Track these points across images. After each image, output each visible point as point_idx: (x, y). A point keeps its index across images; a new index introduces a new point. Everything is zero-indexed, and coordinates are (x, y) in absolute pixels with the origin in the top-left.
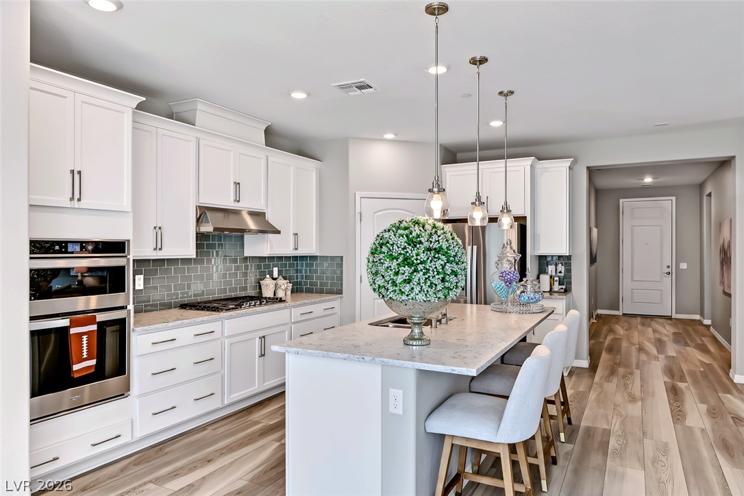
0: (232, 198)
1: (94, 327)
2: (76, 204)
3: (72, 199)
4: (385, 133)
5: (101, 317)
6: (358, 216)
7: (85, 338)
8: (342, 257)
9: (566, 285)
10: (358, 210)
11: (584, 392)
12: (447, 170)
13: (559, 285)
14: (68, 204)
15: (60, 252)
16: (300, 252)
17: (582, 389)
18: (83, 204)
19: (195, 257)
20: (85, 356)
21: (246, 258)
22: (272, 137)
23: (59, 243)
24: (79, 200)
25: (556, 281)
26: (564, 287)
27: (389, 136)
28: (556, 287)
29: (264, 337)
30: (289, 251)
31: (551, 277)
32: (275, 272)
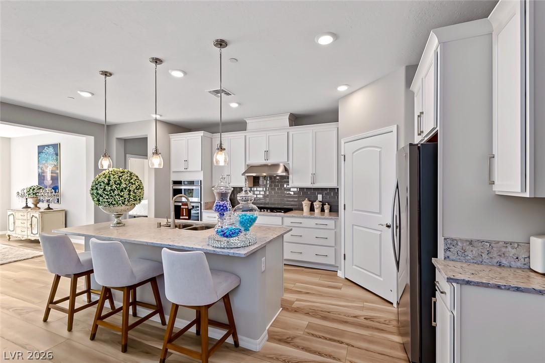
10: (342, 154)
32: (320, 197)
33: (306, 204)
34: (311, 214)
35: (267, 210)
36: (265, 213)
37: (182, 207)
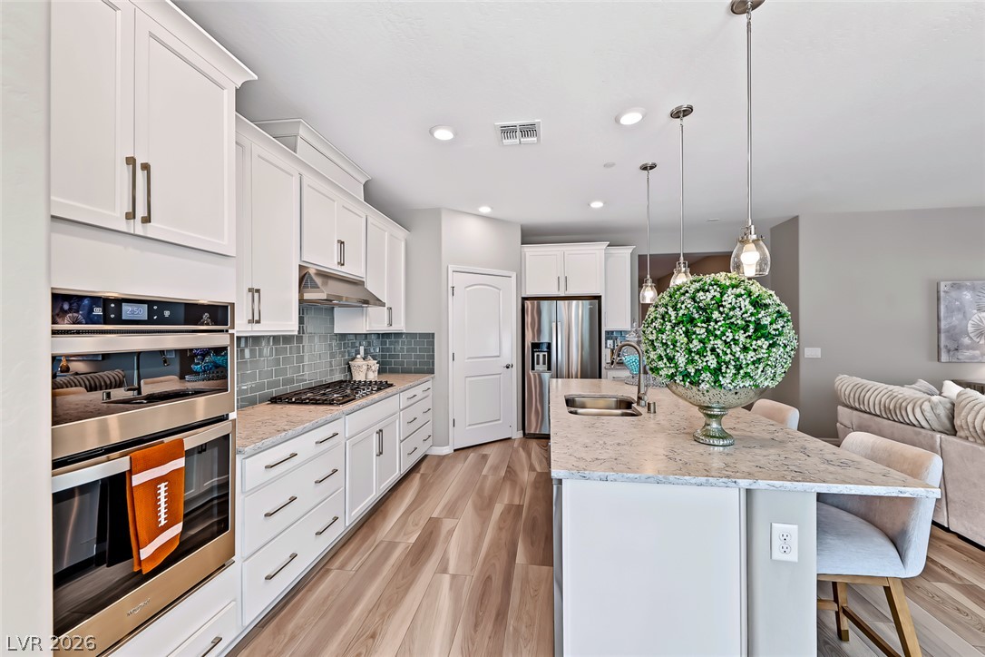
0: (336, 260)
1: (180, 463)
2: (138, 228)
3: (131, 216)
5: (191, 440)
6: (450, 290)
7: (163, 487)
8: (433, 334)
10: (450, 285)
12: (526, 250)
14: (122, 225)
15: (105, 320)
16: (394, 329)
18: (151, 230)
19: (297, 333)
20: (163, 523)
21: (336, 334)
23: (105, 302)
24: (147, 220)
27: (485, 210)
29: (381, 431)
30: (383, 327)
37: (136, 480)
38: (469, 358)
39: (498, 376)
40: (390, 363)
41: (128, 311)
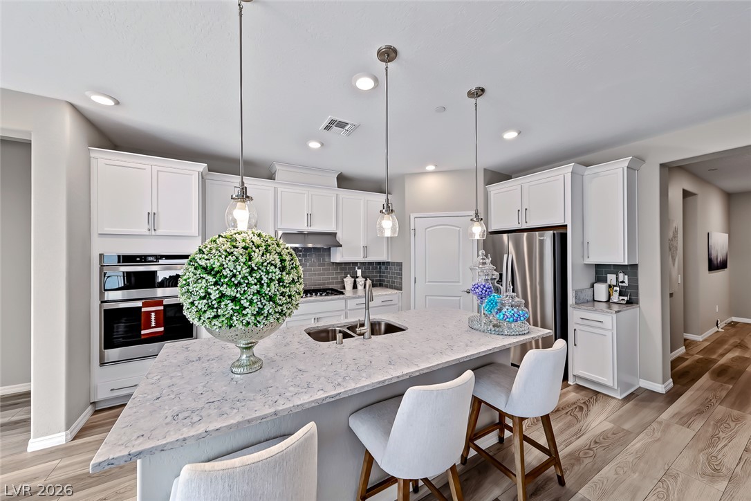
0: (306, 224)
1: (161, 308)
3: (150, 230)
4: (427, 165)
6: (412, 232)
7: (153, 314)
8: (402, 263)
9: (630, 296)
10: (412, 227)
11: (628, 432)
12: (491, 189)
13: (620, 295)
15: (140, 261)
17: (627, 426)
18: (159, 232)
20: (153, 325)
21: (333, 263)
22: (344, 181)
23: (140, 256)
25: (616, 291)
26: (626, 298)
27: (431, 168)
28: (615, 297)
30: (359, 259)
31: (610, 286)
32: (359, 272)
33: (349, 281)
34: (354, 293)
35: (316, 295)
36: (314, 298)
37: (144, 310)
38: (429, 282)
39: (459, 298)
40: (384, 281)
41: (150, 259)
